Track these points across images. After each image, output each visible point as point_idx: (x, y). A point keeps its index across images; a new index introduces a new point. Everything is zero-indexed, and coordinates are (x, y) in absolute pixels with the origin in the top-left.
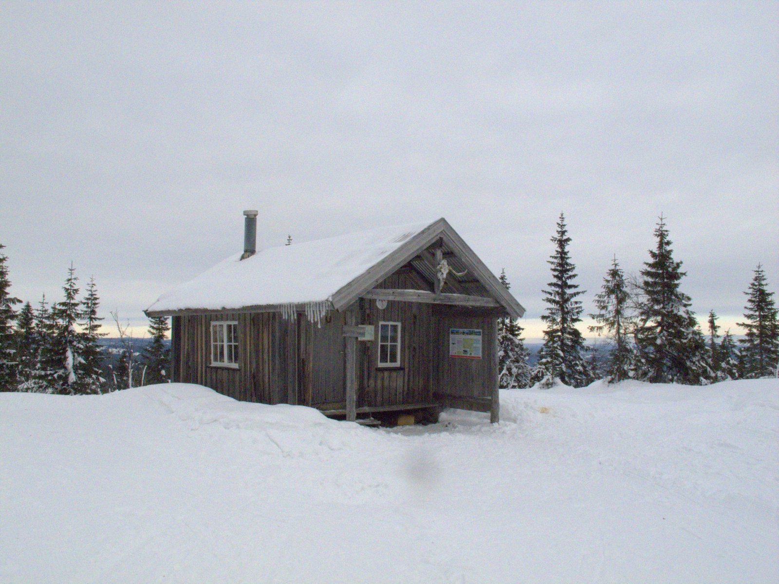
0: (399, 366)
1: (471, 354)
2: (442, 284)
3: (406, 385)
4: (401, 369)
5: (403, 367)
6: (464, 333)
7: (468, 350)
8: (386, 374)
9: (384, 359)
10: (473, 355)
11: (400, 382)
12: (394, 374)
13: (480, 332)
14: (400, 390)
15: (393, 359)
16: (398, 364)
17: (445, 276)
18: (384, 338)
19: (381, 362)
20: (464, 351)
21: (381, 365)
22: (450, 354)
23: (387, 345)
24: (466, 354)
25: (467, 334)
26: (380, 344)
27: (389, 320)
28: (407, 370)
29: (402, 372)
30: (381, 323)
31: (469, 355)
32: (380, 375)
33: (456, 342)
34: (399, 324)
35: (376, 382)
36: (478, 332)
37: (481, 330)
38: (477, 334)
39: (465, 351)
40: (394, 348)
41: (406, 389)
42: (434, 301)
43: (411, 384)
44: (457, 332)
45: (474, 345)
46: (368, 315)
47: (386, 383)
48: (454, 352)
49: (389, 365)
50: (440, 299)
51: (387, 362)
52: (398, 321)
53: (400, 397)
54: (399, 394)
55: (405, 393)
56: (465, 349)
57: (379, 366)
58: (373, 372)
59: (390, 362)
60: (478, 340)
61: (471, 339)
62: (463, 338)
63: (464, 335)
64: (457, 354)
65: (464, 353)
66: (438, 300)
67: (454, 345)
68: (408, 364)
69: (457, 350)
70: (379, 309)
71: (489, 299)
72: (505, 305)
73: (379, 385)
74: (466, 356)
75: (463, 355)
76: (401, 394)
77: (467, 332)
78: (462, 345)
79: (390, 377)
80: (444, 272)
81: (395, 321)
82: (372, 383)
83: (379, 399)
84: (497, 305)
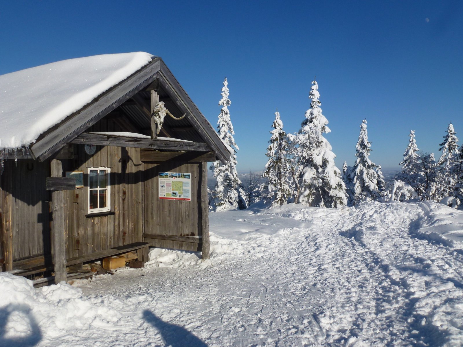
0: (109, 211)
1: (180, 196)
2: (159, 127)
3: (116, 229)
4: (112, 213)
5: (113, 211)
6: (173, 176)
7: (177, 192)
8: (96, 219)
9: (94, 205)
10: (182, 197)
11: (111, 227)
12: (105, 219)
13: (189, 176)
14: (110, 235)
15: (103, 205)
16: (108, 209)
17: (162, 120)
18: (94, 184)
19: (91, 208)
20: (173, 193)
21: (90, 211)
22: (159, 196)
23: (97, 191)
24: (175, 196)
25: (176, 177)
26: (89, 190)
27: (97, 166)
28: (117, 213)
29: (112, 216)
30: (90, 169)
31: (178, 197)
32: (90, 221)
33: (165, 185)
34: (109, 169)
35: (86, 229)
36: (187, 175)
37: (190, 174)
38: (186, 177)
39: (174, 194)
40: (104, 194)
41: (117, 232)
43: (121, 227)
44: (165, 175)
45: (184, 188)
46: (76, 161)
47: (96, 229)
48: (164, 194)
49: (99, 210)
50: (157, 145)
51: (97, 207)
53: (110, 241)
54: (111, 238)
55: (116, 236)
56: (174, 192)
57: (89, 213)
58: (83, 219)
59: (100, 207)
60: (188, 183)
61: (180, 182)
62: (172, 181)
63: (173, 178)
64: (165, 197)
65: (173, 196)
66: (155, 145)
67: (163, 188)
68: (118, 208)
69: (166, 193)
70: (88, 155)
71: (202, 144)
72: (214, 149)
73: (89, 232)
74: (175, 199)
75: (172, 197)
76: (112, 238)
77: (176, 175)
78: (171, 187)
79: (101, 222)
80: (161, 116)
81: (104, 167)
82: (82, 230)
83: (90, 246)
84: (208, 150)
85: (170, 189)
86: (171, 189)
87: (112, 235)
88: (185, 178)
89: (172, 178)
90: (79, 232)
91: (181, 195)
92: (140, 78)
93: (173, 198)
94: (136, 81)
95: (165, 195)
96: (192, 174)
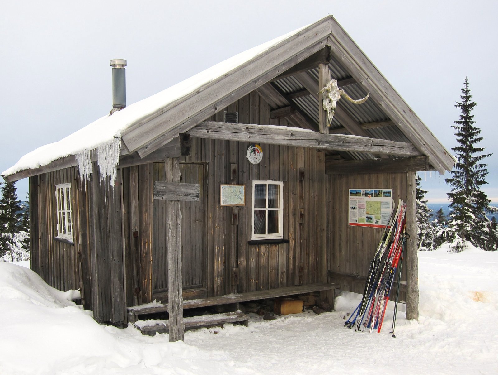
0: (282, 238)
1: (377, 222)
2: (330, 117)
3: (291, 262)
4: (284, 241)
5: (286, 238)
6: (367, 194)
7: (373, 217)
8: (263, 248)
9: (260, 229)
10: (380, 223)
11: (283, 260)
12: (275, 248)
13: (390, 193)
14: (283, 268)
15: (273, 229)
16: (279, 235)
17: (334, 104)
18: (261, 202)
19: (255, 233)
20: (367, 217)
21: (255, 237)
22: (349, 222)
23: (265, 211)
24: (370, 222)
25: (372, 195)
26: (253, 209)
27: (264, 179)
28: (292, 243)
29: (285, 245)
30: (255, 182)
31: (374, 223)
32: (254, 250)
33: (357, 206)
34: (281, 184)
35: (248, 260)
36: (387, 193)
37: (391, 190)
38: (386, 194)
39: (369, 218)
40: (273, 216)
41: (291, 267)
42: (319, 144)
43: (298, 261)
44: (357, 193)
45: (382, 210)
46: (234, 171)
47: (263, 261)
48: (355, 219)
49: (267, 236)
50: (328, 142)
51: (265, 233)
52: (279, 180)
53: (282, 278)
54: (282, 273)
55: (290, 272)
56: (368, 216)
57: (252, 239)
58: (244, 247)
59: (269, 233)
60: (387, 204)
61: (378, 202)
62: (367, 201)
63: (368, 197)
64: (357, 223)
65: (367, 221)
66: (324, 142)
67: (354, 210)
68: (293, 236)
69: (358, 217)
70: (252, 164)
71: (404, 144)
72: (426, 152)
73: (253, 263)
74: (371, 225)
75: (367, 223)
76: (285, 274)
77: (372, 192)
78: (365, 210)
79: (269, 252)
80: (332, 99)
81: (275, 180)
82: (243, 261)
83: (253, 282)
84: (415, 153)
85: (364, 211)
86: (365, 212)
87: (285, 270)
88: (384, 196)
89: (366, 196)
90: (239, 263)
91: (378, 220)
92: (297, 45)
93: (367, 225)
94: (291, 49)
95: (356, 221)
96: (393, 190)
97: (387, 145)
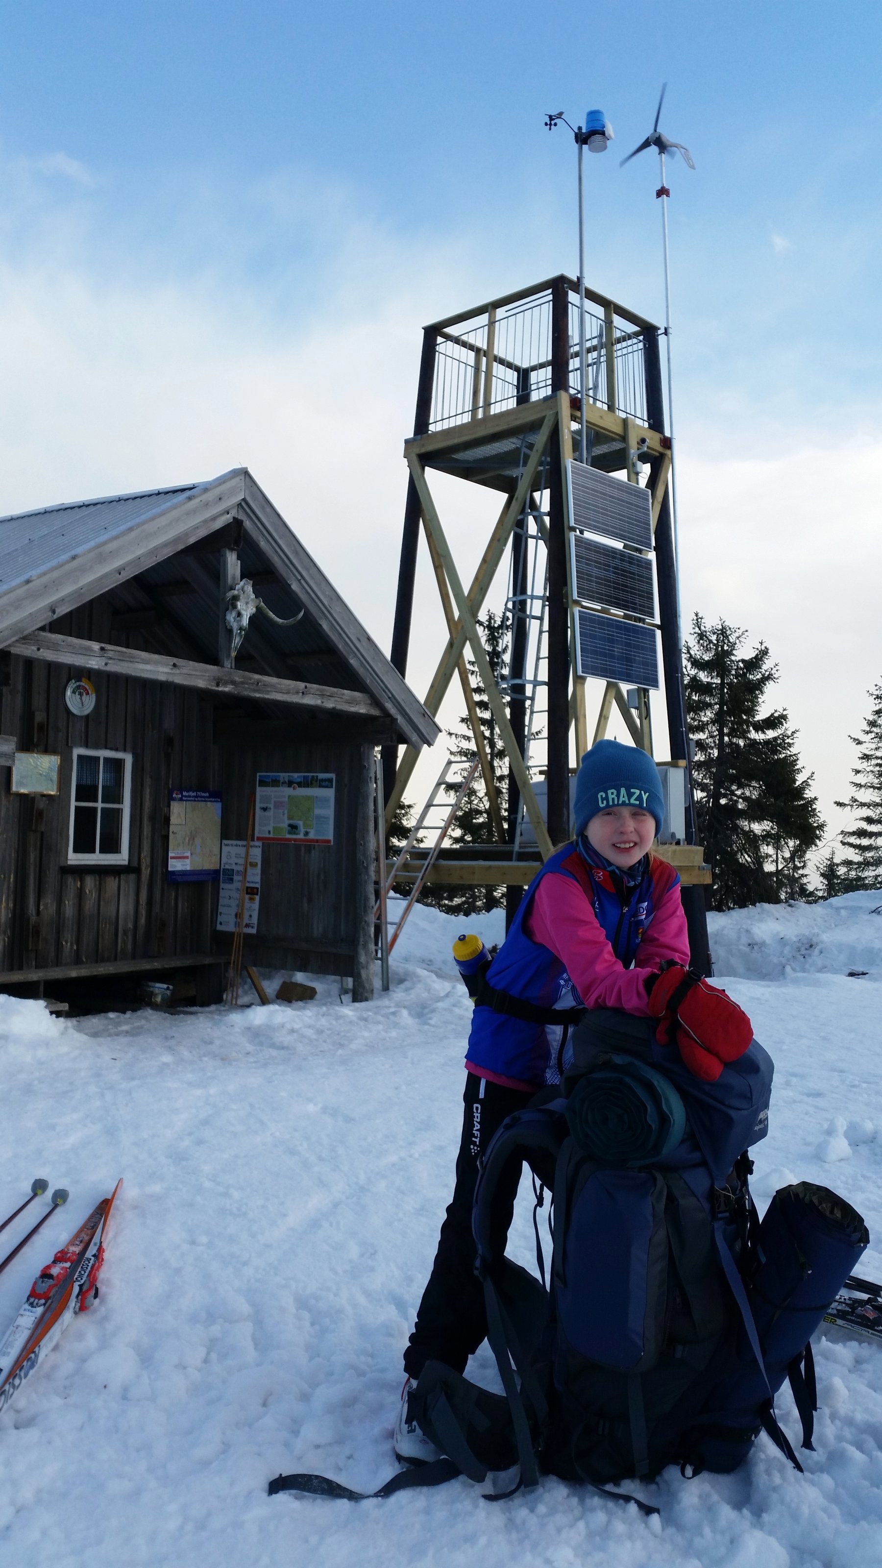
0: (126, 863)
1: (307, 833)
2: (237, 641)
3: (143, 911)
4: (131, 869)
5: (135, 864)
6: (290, 784)
7: (300, 824)
8: (90, 882)
9: (84, 845)
10: (311, 836)
11: (126, 906)
12: (112, 883)
13: (330, 780)
14: (126, 922)
15: (111, 845)
16: (122, 858)
17: (245, 621)
18: (86, 792)
19: (76, 851)
20: (290, 825)
21: (74, 858)
22: (257, 834)
23: (95, 809)
24: (295, 833)
25: (300, 785)
26: (73, 804)
27: (96, 747)
28: (146, 872)
29: (132, 877)
30: (78, 751)
31: (301, 836)
32: (72, 884)
33: (272, 806)
34: (128, 759)
35: (60, 903)
36: (325, 781)
37: (332, 776)
38: (324, 784)
39: (293, 827)
40: (112, 818)
41: (143, 921)
42: (217, 685)
43: (157, 908)
44: (273, 781)
45: (317, 812)
46: (41, 727)
47: (89, 906)
48: (267, 828)
49: (97, 859)
51: (94, 852)
52: (125, 750)
53: (124, 942)
54: (125, 932)
55: (141, 931)
56: (291, 822)
57: (69, 863)
58: (52, 876)
59: (100, 852)
60: (326, 800)
61: (308, 798)
62: (289, 796)
63: (292, 789)
64: (271, 836)
65: (290, 833)
67: (267, 813)
68: (148, 859)
69: (272, 825)
70: (73, 715)
71: (357, 694)
72: (393, 712)
73: (69, 910)
74: (295, 840)
75: (289, 836)
76: (130, 935)
77: (299, 780)
78: (286, 812)
79: (100, 889)
80: (243, 612)
81: (117, 750)
82: (49, 905)
83: (68, 946)
84: (375, 712)
85: (284, 814)
86: (286, 816)
87: (130, 925)
88: (321, 786)
89: (289, 786)
90: (42, 907)
91: (308, 830)
93: (290, 840)
95: (269, 832)
96: (337, 776)
97: (328, 694)
